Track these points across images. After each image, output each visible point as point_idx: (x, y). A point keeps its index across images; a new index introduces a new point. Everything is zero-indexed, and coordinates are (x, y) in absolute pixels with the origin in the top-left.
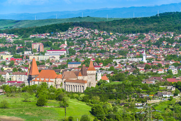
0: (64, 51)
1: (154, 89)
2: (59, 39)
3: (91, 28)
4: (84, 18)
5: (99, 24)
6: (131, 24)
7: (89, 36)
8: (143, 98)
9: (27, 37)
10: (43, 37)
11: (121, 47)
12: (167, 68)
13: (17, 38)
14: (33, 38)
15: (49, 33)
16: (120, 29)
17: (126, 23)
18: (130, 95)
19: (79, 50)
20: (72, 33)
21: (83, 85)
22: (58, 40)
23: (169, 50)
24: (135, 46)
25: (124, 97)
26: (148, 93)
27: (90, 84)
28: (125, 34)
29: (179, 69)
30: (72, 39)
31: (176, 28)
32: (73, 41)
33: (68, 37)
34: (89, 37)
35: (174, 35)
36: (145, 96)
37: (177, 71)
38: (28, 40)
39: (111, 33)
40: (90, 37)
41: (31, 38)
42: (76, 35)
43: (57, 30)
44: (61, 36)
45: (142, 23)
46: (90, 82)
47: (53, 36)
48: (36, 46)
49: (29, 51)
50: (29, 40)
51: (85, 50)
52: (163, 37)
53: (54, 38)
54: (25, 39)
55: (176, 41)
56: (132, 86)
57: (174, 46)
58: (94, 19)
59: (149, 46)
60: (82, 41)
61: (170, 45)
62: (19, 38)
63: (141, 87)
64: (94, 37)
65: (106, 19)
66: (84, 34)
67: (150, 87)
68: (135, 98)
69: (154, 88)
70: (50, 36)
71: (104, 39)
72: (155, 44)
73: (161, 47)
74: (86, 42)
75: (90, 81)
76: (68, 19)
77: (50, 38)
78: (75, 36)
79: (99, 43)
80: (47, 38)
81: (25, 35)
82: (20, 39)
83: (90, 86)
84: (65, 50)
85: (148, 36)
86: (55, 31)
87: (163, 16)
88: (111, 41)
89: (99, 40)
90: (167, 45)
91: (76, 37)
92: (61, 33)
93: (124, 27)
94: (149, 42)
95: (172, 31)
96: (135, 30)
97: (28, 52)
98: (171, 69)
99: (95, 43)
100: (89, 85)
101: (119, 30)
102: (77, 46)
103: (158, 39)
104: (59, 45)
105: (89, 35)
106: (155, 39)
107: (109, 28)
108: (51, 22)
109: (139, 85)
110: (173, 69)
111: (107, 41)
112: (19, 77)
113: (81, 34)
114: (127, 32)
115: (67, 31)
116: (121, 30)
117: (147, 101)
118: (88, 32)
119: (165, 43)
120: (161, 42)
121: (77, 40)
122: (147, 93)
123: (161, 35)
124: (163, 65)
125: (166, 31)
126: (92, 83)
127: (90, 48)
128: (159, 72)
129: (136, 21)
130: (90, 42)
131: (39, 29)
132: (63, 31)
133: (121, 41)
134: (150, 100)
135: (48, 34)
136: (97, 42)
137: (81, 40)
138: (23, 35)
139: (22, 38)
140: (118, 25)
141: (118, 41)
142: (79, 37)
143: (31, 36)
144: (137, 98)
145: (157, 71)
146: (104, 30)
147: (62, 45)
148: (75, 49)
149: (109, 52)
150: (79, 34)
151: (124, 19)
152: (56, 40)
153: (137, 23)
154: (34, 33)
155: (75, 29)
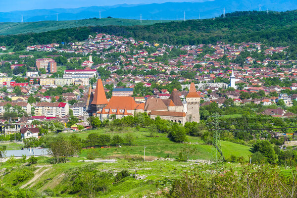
0: (93, 72)
1: (291, 125)
2: (76, 53)
3: (122, 35)
4: (103, 20)
5: (134, 29)
6: (185, 30)
7: (125, 48)
8: (277, 138)
9: (21, 50)
10: (48, 49)
11: (181, 66)
12: (275, 98)
13: (5, 51)
14: (32, 50)
15: (57, 43)
16: (170, 37)
17: (178, 29)
18: (257, 134)
19: (116, 70)
20: (96, 43)
21: (180, 120)
22: (74, 55)
23: (262, 70)
24: (203, 64)
25: (248, 137)
26: (284, 130)
27: (190, 118)
28: (177, 46)
29: (293, 99)
30: (98, 53)
31: (262, 36)
32: (99, 56)
33: (91, 49)
34: (124, 50)
35: (262, 47)
36: (280, 134)
37: (291, 102)
38: (24, 54)
39: (157, 45)
40: (126, 51)
41: (28, 51)
42: (103, 46)
43: (69, 38)
44: (77, 48)
45: (203, 29)
46: (191, 115)
47: (65, 47)
48: (43, 64)
49: (33, 71)
50: (27, 54)
51: (124, 71)
52: (245, 50)
53: (67, 52)
54: (19, 52)
55: (268, 56)
56: (259, 121)
57: (266, 64)
58: (120, 22)
59: (225, 64)
60: (114, 56)
61: (260, 63)
62: (9, 51)
63: (272, 122)
64: (132, 51)
65: (139, 21)
66: (116, 45)
67: (285, 123)
68: (266, 138)
69: (291, 123)
70: (60, 47)
71: (149, 54)
72: (234, 62)
73: (246, 66)
74: (121, 57)
75: (191, 113)
76: (77, 22)
77: (61, 51)
78: (101, 49)
79: (142, 59)
80: (56, 51)
81: (19, 47)
82: (10, 53)
83: (190, 120)
84: (92, 69)
85: (220, 49)
86: (67, 41)
87: (236, 18)
88: (160, 56)
89: (142, 54)
90: (255, 62)
91: (104, 50)
92: (77, 43)
93: (176, 35)
94: (224, 58)
95: (258, 42)
96: (194, 39)
97: (32, 73)
98: (283, 98)
99: (136, 59)
100: (188, 119)
101: (168, 39)
102: (109, 64)
103: (237, 54)
104: (80, 62)
105: (123, 47)
106: (232, 53)
107: (151, 35)
108: (48, 27)
109: (269, 120)
110: (285, 98)
111: (155, 57)
112: (48, 110)
113: (110, 44)
114: (180, 43)
115: (86, 40)
116: (172, 39)
117: (285, 142)
118: (120, 43)
119: (251, 60)
120: (245, 59)
121: (106, 55)
122: (282, 130)
123: (240, 48)
124: (266, 94)
125: (248, 42)
126: (193, 116)
127: (132, 67)
128: (265, 103)
129: (192, 25)
130: (129, 58)
131: (40, 36)
132: (79, 40)
133: (175, 56)
134: (289, 141)
135: (57, 45)
136: (139, 57)
137: (112, 55)
138: (14, 47)
139: (14, 51)
140: (165, 31)
141: (172, 57)
142: (109, 50)
143: (28, 48)
144: (269, 138)
145: (261, 103)
146: (144, 39)
147: (85, 62)
148: (108, 68)
149: (165, 73)
150: (107, 44)
151: (173, 22)
152: (72, 55)
153: (195, 28)
154: (32, 43)
155: (99, 37)
